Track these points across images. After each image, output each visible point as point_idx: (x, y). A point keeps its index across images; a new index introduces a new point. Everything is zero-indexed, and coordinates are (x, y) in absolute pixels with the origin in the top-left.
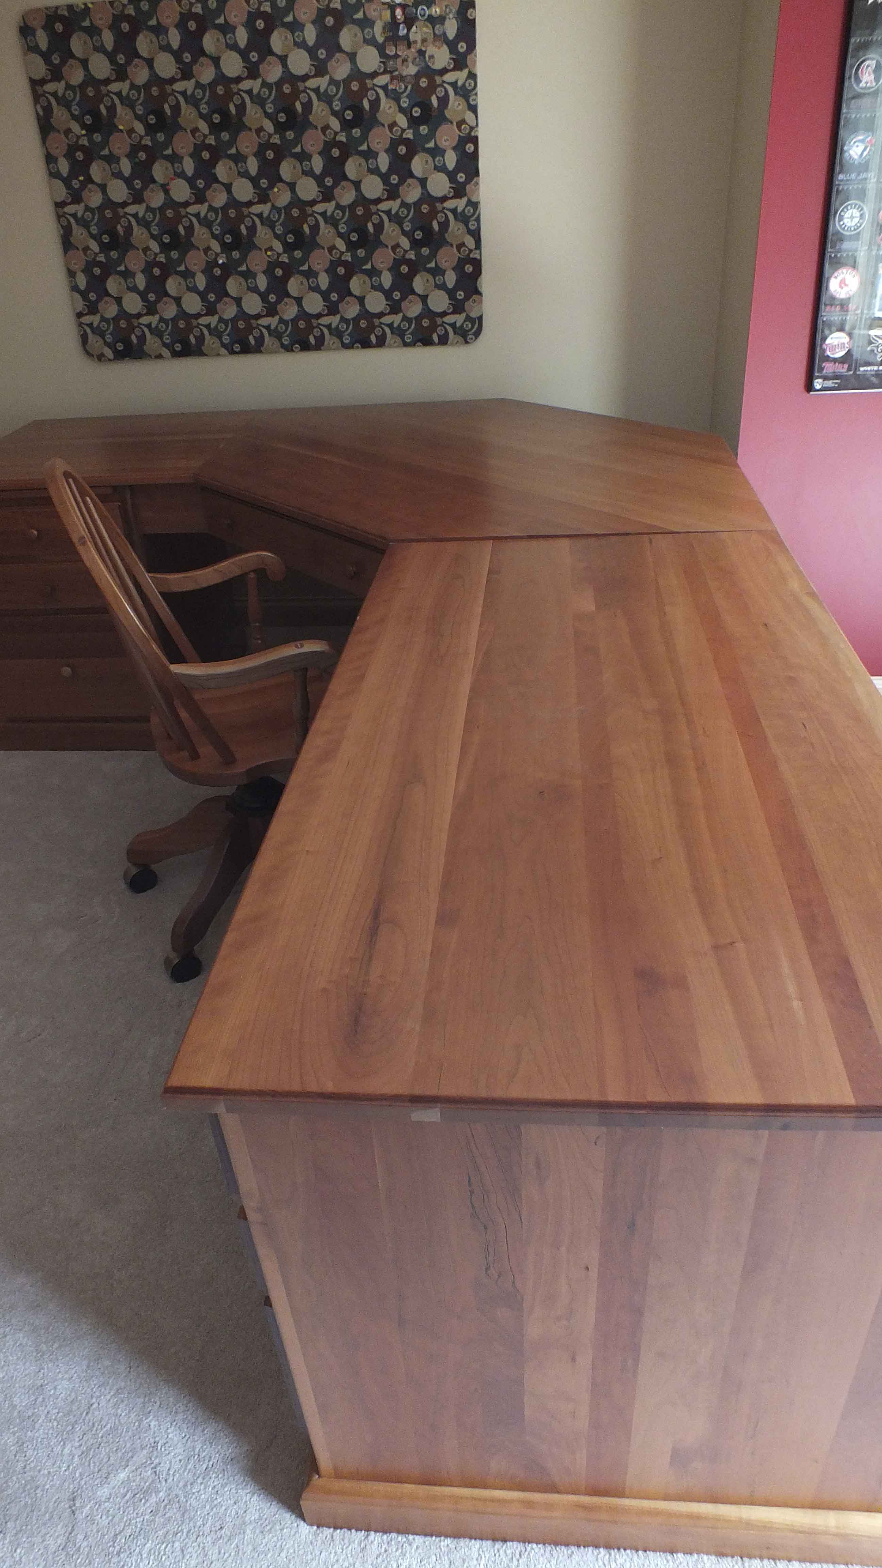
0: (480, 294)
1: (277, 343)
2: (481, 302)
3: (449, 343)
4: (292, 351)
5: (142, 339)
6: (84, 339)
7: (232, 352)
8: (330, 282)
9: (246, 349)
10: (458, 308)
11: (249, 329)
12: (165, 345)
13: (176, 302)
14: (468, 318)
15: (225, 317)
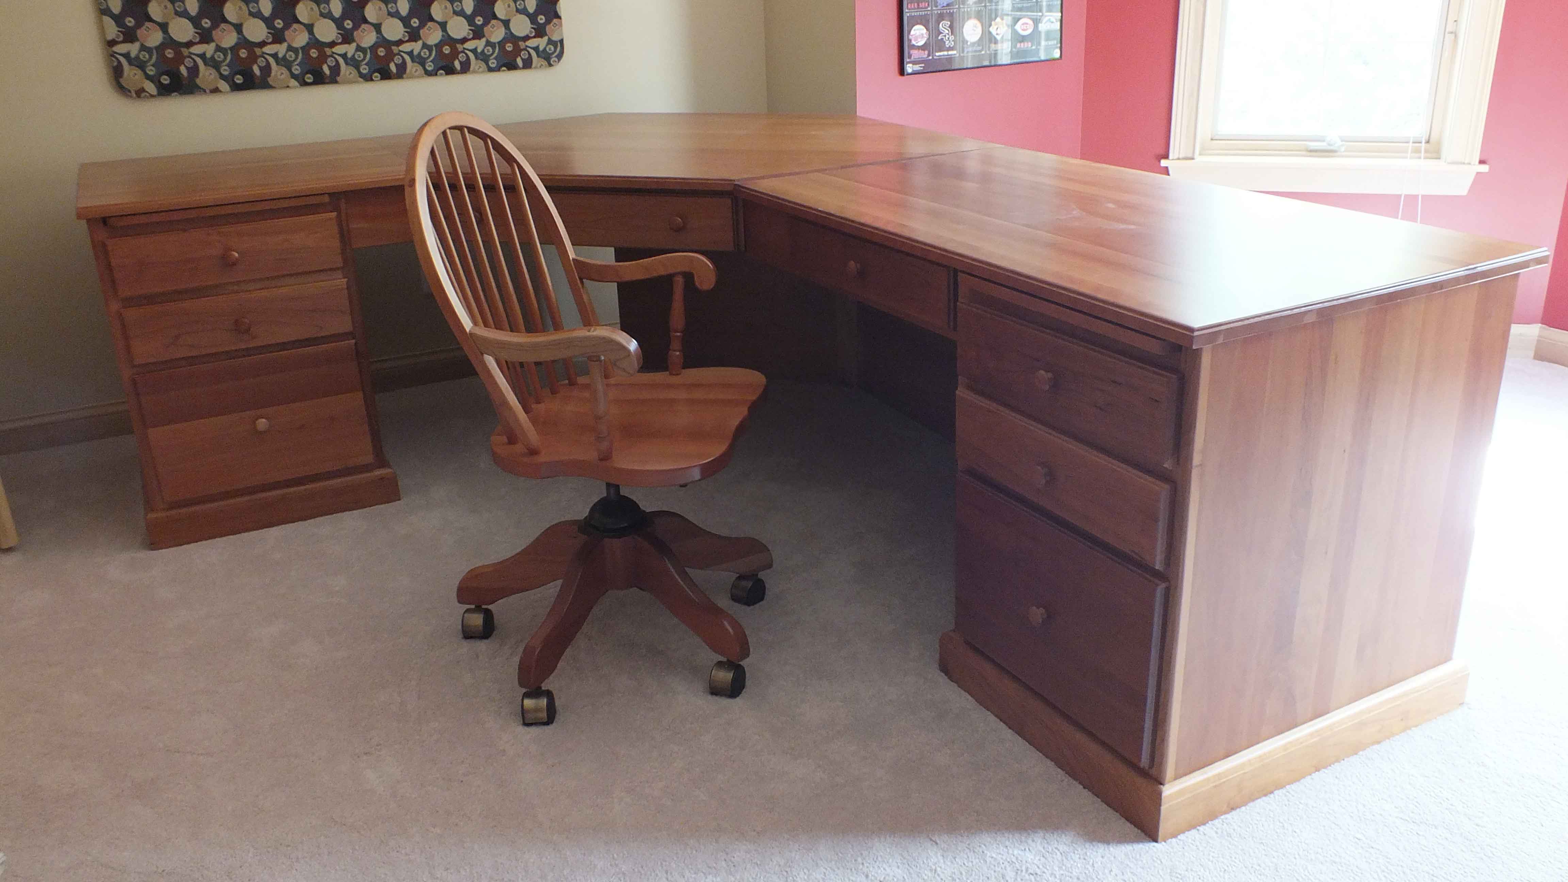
0: (559, 17)
1: (354, 72)
2: (561, 25)
3: (533, 66)
4: (372, 80)
5: (194, 71)
6: (117, 73)
7: (304, 84)
8: (410, 8)
9: (320, 80)
10: (540, 32)
11: (323, 58)
12: (223, 77)
13: (236, 29)
14: (550, 42)
15: (295, 45)
